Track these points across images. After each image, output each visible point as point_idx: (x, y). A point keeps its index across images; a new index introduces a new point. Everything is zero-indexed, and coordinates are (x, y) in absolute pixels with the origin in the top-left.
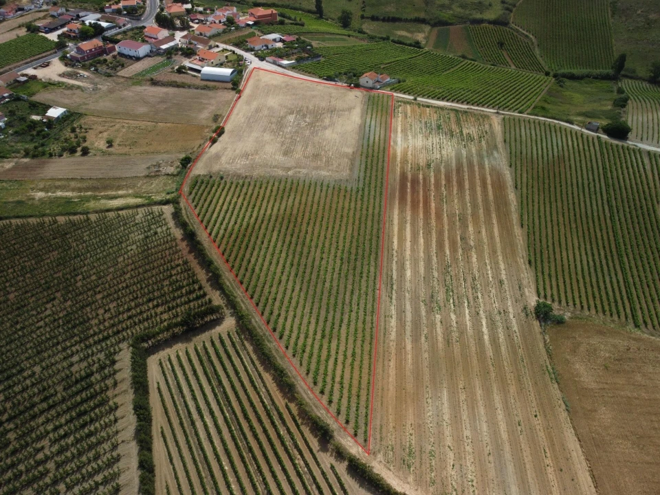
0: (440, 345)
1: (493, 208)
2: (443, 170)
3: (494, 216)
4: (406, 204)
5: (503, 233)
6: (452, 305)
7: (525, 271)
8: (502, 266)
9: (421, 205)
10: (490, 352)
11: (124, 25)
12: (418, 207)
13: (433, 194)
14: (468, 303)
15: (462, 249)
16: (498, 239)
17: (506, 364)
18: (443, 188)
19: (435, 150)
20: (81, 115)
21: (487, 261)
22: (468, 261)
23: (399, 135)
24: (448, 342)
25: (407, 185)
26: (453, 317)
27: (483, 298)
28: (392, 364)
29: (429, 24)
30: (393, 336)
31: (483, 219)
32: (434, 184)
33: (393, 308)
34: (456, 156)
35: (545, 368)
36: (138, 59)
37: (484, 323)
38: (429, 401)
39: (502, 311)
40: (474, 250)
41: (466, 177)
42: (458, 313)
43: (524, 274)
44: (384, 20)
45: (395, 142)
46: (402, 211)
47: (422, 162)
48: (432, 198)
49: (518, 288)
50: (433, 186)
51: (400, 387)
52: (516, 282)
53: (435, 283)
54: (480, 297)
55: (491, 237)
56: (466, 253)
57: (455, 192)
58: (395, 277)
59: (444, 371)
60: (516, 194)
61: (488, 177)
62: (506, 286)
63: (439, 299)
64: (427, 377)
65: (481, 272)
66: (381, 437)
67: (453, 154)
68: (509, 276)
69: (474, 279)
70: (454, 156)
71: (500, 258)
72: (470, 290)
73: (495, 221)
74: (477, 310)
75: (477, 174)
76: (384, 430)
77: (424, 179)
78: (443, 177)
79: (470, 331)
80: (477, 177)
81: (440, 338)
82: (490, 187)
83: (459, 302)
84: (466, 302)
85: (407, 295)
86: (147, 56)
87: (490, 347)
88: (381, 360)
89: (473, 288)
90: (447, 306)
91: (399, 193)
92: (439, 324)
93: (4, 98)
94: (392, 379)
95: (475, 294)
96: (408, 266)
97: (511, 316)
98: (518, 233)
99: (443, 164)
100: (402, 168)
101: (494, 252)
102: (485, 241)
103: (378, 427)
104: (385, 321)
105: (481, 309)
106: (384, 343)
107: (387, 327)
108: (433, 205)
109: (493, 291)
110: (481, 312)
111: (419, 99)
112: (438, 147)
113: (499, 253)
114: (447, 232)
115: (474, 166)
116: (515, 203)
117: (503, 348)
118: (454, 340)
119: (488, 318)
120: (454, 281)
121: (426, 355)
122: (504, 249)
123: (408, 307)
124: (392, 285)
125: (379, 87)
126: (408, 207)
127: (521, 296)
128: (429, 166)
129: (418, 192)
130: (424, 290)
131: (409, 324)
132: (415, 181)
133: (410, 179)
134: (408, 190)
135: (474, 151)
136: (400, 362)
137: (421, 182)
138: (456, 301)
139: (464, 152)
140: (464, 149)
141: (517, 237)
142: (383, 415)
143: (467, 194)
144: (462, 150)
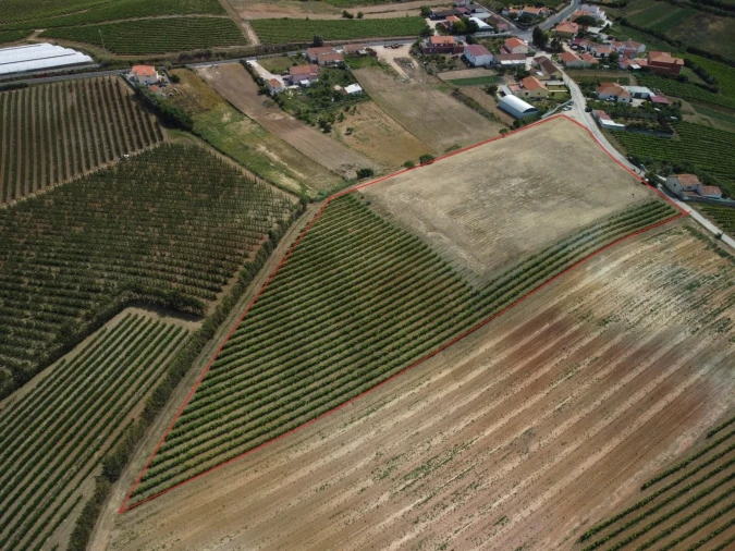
0: (324, 509)
1: (626, 432)
2: (618, 339)
3: (616, 441)
4: (511, 346)
5: (597, 472)
6: (402, 486)
7: (560, 539)
8: (536, 505)
9: (530, 359)
11: (503, 31)
12: (523, 358)
13: (565, 357)
14: (425, 501)
15: (511, 444)
16: (578, 472)
18: (588, 361)
19: (640, 309)
20: (369, 99)
21: (523, 483)
22: (496, 463)
23: (614, 265)
24: (338, 513)
25: (542, 326)
26: (385, 498)
27: (450, 514)
28: (253, 476)
30: (294, 456)
31: (592, 434)
32: (582, 348)
33: (339, 431)
34: (660, 335)
36: (472, 66)
37: (405, 539)
38: (227, 540)
40: (525, 457)
41: (641, 369)
42: (397, 498)
43: (552, 541)
45: (595, 270)
46: (498, 349)
47: (599, 313)
48: (557, 361)
50: (577, 348)
51: (223, 503)
52: (524, 540)
53: (421, 448)
54: (447, 510)
55: (571, 463)
56: (507, 452)
57: (600, 375)
58: (387, 406)
59: (285, 533)
60: (696, 443)
61: (678, 391)
62: (501, 531)
63: (399, 467)
64: (260, 520)
65: (494, 487)
66: (142, 521)
67: (659, 330)
68: (528, 524)
69: (474, 486)
70: (658, 332)
71: (548, 495)
72: (449, 492)
73: (606, 449)
74: (422, 518)
75: (665, 375)
76: (153, 518)
77: (576, 334)
78: (607, 347)
79: (378, 528)
80: (660, 379)
81: (335, 503)
82: (662, 404)
83: (415, 491)
84: (424, 498)
85: (373, 433)
86: (484, 66)
88: (249, 464)
89: (456, 493)
90: (396, 481)
91: (522, 328)
92: (359, 489)
93: (334, 63)
94: (230, 488)
95: (449, 501)
96: (419, 408)
98: (625, 491)
99: (628, 333)
100: (564, 303)
101: (550, 481)
102: (557, 460)
103: (154, 510)
104: (312, 436)
105: (428, 522)
106: (278, 453)
107: (305, 443)
108: (547, 369)
109: (476, 520)
110: (422, 525)
112: (651, 308)
113: (555, 489)
114: (520, 410)
115: (674, 362)
116: (677, 452)
118: (346, 519)
119: (421, 538)
120: (445, 467)
121: (294, 502)
122: (570, 490)
123: (354, 445)
124: (374, 410)
125: (686, 198)
126: (511, 350)
128: (604, 322)
129: (547, 341)
130: (397, 444)
131: (328, 459)
132: (559, 328)
133: (555, 321)
134: (537, 332)
135: (701, 346)
136: (263, 482)
137: (568, 333)
138: (414, 487)
139: (682, 337)
140: (688, 334)
141: (615, 494)
142: (173, 506)
143: (613, 389)
144: (683, 334)
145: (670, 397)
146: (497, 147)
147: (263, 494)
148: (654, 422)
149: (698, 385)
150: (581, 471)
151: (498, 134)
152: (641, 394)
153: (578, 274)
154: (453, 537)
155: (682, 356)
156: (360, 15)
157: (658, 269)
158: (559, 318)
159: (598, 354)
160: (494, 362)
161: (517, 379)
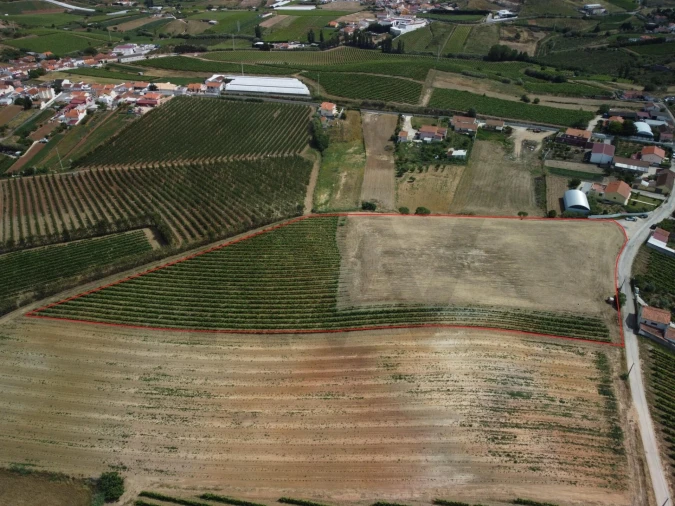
2: (394, 395)
6: (149, 392)
9: (316, 371)
10: (75, 414)
12: (313, 368)
13: (340, 384)
14: (149, 408)
15: (236, 413)
17: (55, 425)
18: (354, 396)
21: (212, 439)
23: (465, 342)
24: (102, 381)
25: (351, 355)
26: (133, 391)
27: (152, 424)
28: (90, 336)
30: (120, 340)
31: (293, 442)
32: (360, 385)
33: (156, 343)
35: (33, 462)
36: (587, 161)
37: (115, 417)
39: (127, 439)
40: (234, 426)
41: (382, 425)
42: (137, 395)
46: (304, 353)
47: (403, 369)
48: (332, 383)
49: (160, 468)
50: (356, 383)
51: (61, 338)
52: (171, 469)
53: (185, 380)
54: (154, 420)
56: (228, 415)
57: (349, 410)
58: (198, 346)
59: (68, 372)
60: (356, 502)
61: (392, 458)
62: (165, 453)
63: (161, 381)
64: (66, 358)
65: (194, 429)
68: (185, 462)
69: (184, 420)
70: (430, 408)
71: (217, 456)
72: (168, 413)
74: (136, 414)
75: (396, 440)
77: (370, 373)
78: (379, 395)
79: (109, 402)
80: (388, 441)
81: (107, 375)
83: (152, 399)
84: (151, 406)
85: (172, 355)
87: (83, 416)
89: (170, 416)
90: (150, 387)
92: (127, 377)
93: (467, 131)
94: (73, 334)
95: (161, 417)
96: (213, 358)
97: (116, 448)
101: (229, 450)
102: (250, 442)
104: (140, 336)
105: (136, 419)
106: (115, 333)
107: (133, 337)
108: (318, 384)
109: (160, 437)
110: (131, 418)
113: (226, 456)
114: (268, 398)
115: (415, 436)
117: (75, 428)
118: (102, 386)
119: (121, 423)
120: (184, 398)
121: (91, 361)
122: (234, 464)
123: (154, 355)
124: (187, 344)
127: (146, 470)
128: (399, 377)
130: (176, 369)
131: (132, 352)
132: (361, 362)
133: (365, 357)
134: (343, 357)
135: (455, 439)
136: (90, 342)
137: (364, 369)
138: (154, 396)
139: (447, 423)
140: (456, 424)
141: (257, 489)
142: (44, 326)
143: (345, 425)
144: (451, 421)
145: (379, 458)
146: (501, 224)
147: (83, 347)
148: (344, 466)
149: (413, 465)
150: (255, 459)
151: (516, 215)
152: (360, 441)
153: (424, 334)
154: (137, 436)
155: (429, 436)
156: (536, 101)
157: (502, 365)
158: (369, 356)
159: (367, 396)
160: (291, 359)
161: (291, 378)
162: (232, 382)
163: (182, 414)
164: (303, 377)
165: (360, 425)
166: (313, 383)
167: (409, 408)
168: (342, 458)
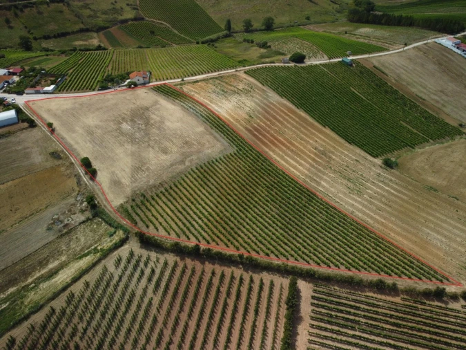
0: (389, 209)
1: (304, 125)
2: (260, 116)
4: (270, 145)
6: (361, 186)
9: (276, 142)
13: (273, 132)
15: (323, 155)
18: (272, 126)
19: (242, 106)
23: (213, 105)
24: (387, 205)
25: (256, 134)
29: (93, 31)
34: (256, 105)
37: (382, 186)
41: (274, 114)
42: (368, 188)
44: (55, 37)
45: (217, 111)
47: (246, 116)
50: (267, 128)
52: (360, 157)
53: (339, 180)
55: (323, 141)
57: (280, 125)
63: (352, 187)
65: (344, 161)
67: (253, 104)
72: (354, 173)
74: (371, 181)
78: (264, 120)
80: (279, 111)
84: (362, 180)
85: (340, 195)
91: (259, 141)
92: (371, 199)
98: (328, 132)
99: (256, 112)
111: (185, 79)
112: (241, 103)
114: (305, 150)
115: (270, 106)
121: (393, 219)
123: (350, 201)
124: (328, 195)
128: (251, 117)
129: (265, 135)
130: (341, 188)
131: (364, 209)
132: (256, 130)
134: (260, 137)
137: (259, 128)
138: (358, 183)
143: (286, 124)
152: (287, 117)
154: (373, 173)
158: (251, 128)
159: (269, 123)
160: (281, 153)
161: (288, 148)
162: (316, 166)
163: (347, 169)
164: (284, 144)
165: (282, 120)
166: (283, 140)
167: (261, 110)
168: (297, 120)
